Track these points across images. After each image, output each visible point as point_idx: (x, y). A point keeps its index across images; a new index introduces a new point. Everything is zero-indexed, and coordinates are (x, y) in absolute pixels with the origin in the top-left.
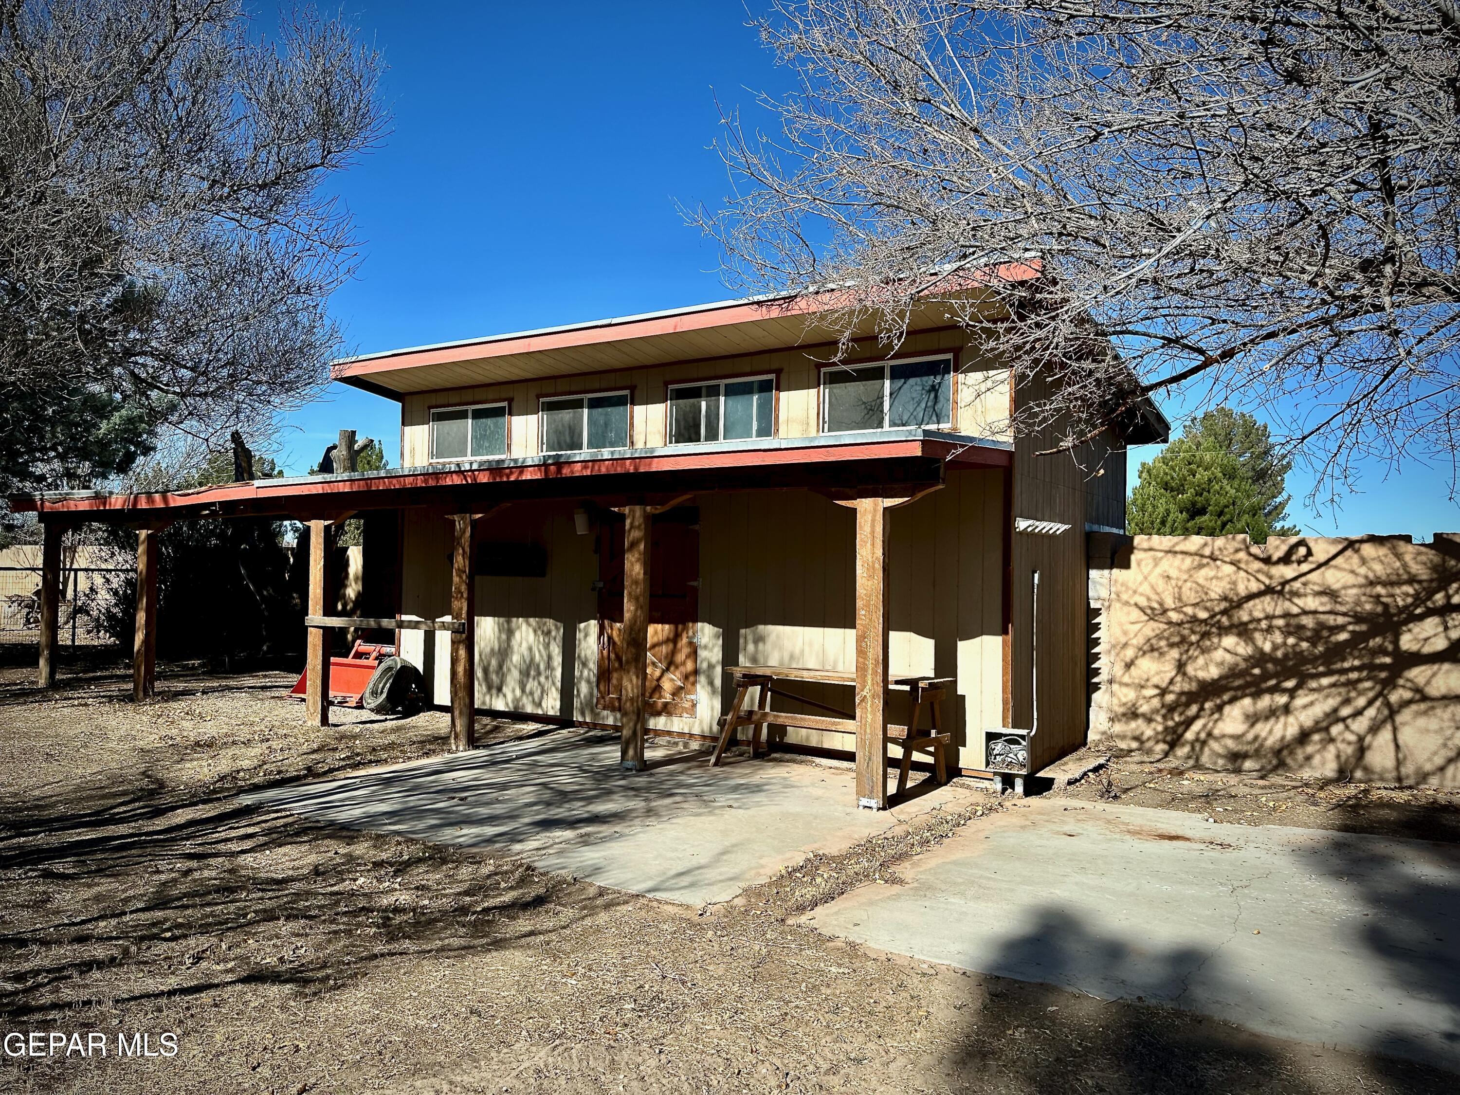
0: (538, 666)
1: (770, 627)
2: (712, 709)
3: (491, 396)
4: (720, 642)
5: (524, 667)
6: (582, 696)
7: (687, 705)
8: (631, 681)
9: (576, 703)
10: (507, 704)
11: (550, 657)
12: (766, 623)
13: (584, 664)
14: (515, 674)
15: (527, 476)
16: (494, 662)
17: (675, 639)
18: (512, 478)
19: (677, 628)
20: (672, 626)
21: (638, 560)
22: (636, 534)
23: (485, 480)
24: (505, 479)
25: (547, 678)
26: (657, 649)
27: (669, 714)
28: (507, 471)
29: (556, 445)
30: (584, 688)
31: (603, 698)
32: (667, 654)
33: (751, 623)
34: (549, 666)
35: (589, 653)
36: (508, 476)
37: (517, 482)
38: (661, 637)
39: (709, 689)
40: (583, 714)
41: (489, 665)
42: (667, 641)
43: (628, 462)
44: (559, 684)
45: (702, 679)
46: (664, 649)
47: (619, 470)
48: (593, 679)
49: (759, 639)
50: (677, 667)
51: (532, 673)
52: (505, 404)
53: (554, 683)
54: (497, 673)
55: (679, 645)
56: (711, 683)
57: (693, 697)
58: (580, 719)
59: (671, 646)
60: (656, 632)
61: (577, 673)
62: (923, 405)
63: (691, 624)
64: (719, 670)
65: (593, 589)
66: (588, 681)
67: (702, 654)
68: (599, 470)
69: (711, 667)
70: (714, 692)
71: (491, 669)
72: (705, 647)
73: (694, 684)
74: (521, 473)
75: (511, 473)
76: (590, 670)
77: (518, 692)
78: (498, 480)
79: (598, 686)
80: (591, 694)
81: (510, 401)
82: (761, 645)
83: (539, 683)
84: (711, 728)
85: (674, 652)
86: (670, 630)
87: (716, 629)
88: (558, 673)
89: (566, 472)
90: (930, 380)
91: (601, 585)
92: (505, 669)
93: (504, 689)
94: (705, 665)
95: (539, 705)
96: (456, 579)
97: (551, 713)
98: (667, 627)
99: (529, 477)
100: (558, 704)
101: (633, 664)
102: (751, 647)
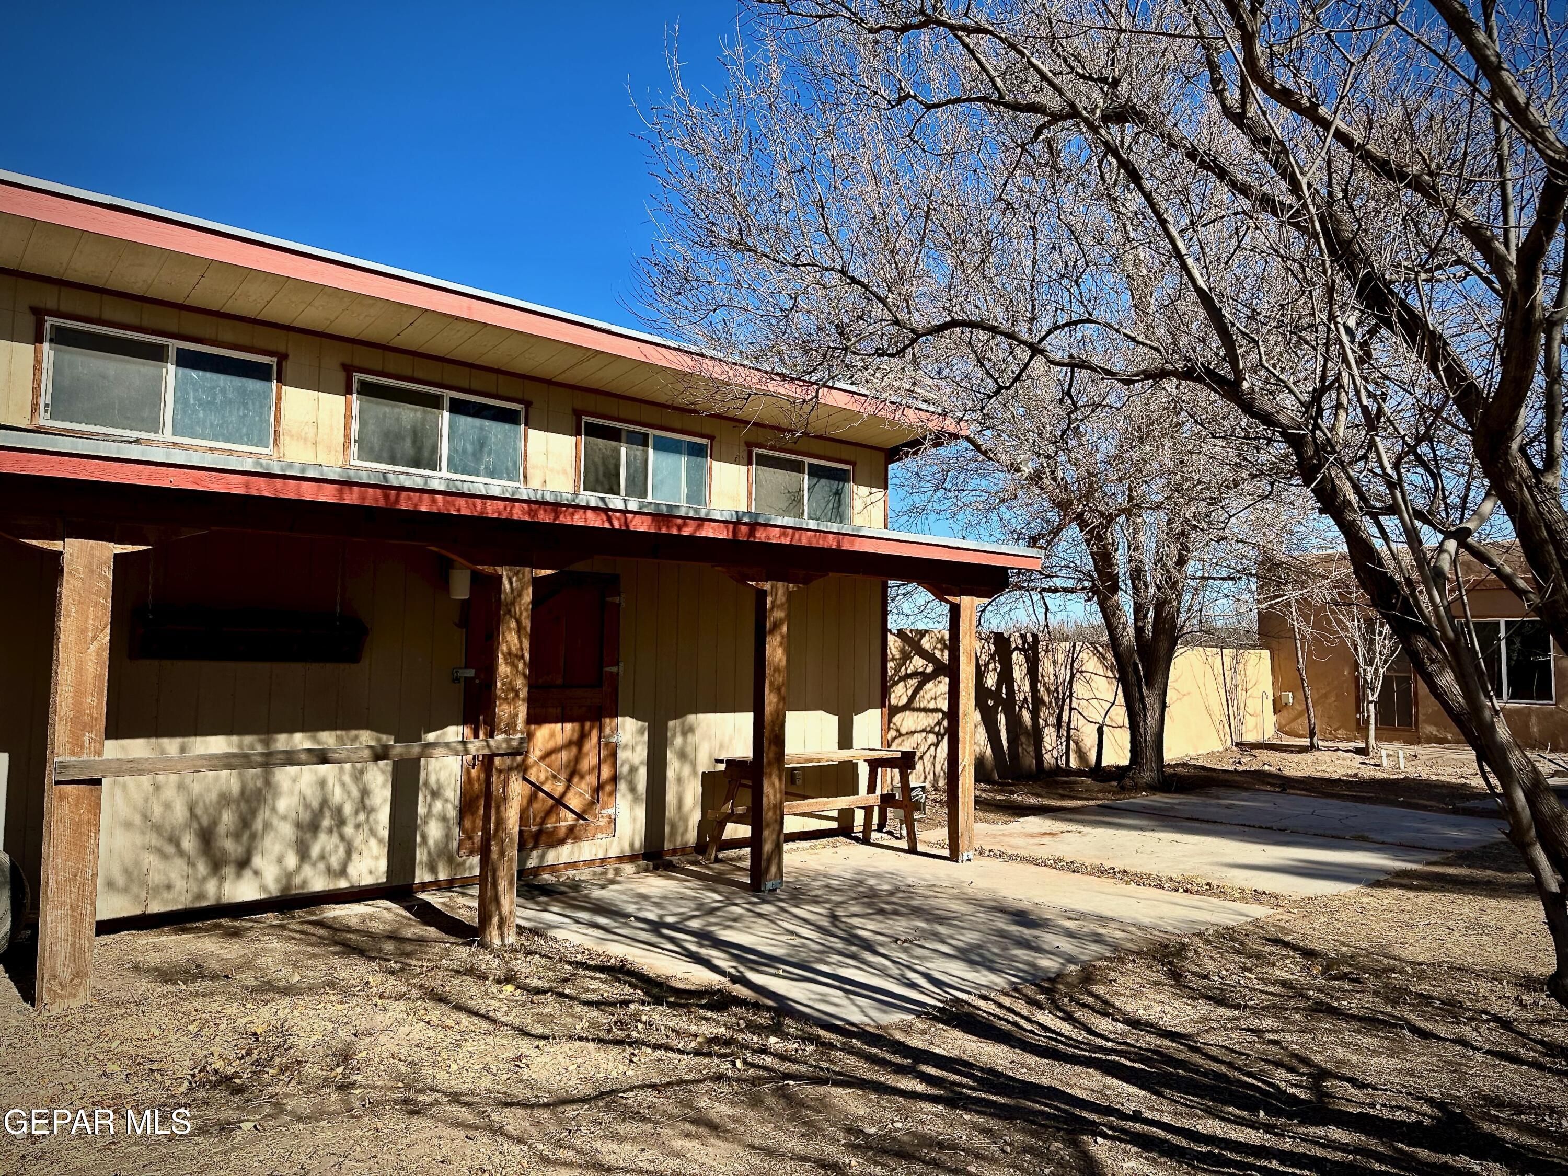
0: (339, 810)
1: (701, 716)
2: (634, 820)
3: (228, 337)
4: (646, 737)
5: (306, 817)
6: (431, 842)
7: (602, 822)
8: (774, 785)
9: (421, 855)
10: (263, 888)
11: (365, 793)
12: (696, 713)
13: (435, 794)
14: (287, 830)
15: (708, 532)
16: (228, 818)
17: (579, 742)
18: (686, 532)
19: (582, 727)
20: (577, 725)
21: (781, 644)
22: (779, 614)
23: (643, 529)
24: (675, 531)
25: (358, 826)
26: (553, 757)
27: (577, 839)
28: (680, 521)
29: (385, 455)
30: (434, 831)
31: (470, 838)
32: (569, 762)
33: (680, 713)
34: (363, 804)
35: (443, 777)
36: (680, 528)
37: (691, 538)
38: (559, 740)
39: (629, 797)
40: (433, 869)
41: (215, 823)
42: (568, 745)
43: (831, 536)
44: (386, 834)
45: (622, 786)
46: (564, 757)
47: (821, 544)
48: (452, 813)
49: (688, 731)
50: (582, 777)
51: (326, 823)
52: (272, 360)
53: (373, 832)
54: (237, 836)
55: (586, 748)
56: (633, 789)
57: (610, 811)
58: (428, 878)
59: (574, 750)
60: (552, 735)
61: (421, 810)
62: (831, 506)
63: (608, 720)
64: (643, 772)
65: (456, 680)
66: (444, 819)
67: (622, 755)
68: (800, 540)
69: (633, 770)
70: (636, 799)
71: (222, 829)
72: (626, 747)
73: (613, 793)
74: (700, 527)
75: (685, 525)
76: (447, 801)
77: (292, 861)
78: (664, 531)
79: (460, 823)
80: (448, 837)
81: (282, 358)
82: (690, 737)
83: (342, 837)
84: (632, 845)
85: (577, 759)
86: (573, 730)
87: (640, 723)
88: (383, 816)
89: (761, 535)
90: (835, 484)
91: (471, 673)
92: (258, 825)
93: (257, 861)
94: (625, 769)
95: (343, 872)
96: (503, 669)
97: (367, 881)
98: (568, 726)
99: (711, 535)
100: (383, 865)
101: (775, 766)
102: (679, 741)
